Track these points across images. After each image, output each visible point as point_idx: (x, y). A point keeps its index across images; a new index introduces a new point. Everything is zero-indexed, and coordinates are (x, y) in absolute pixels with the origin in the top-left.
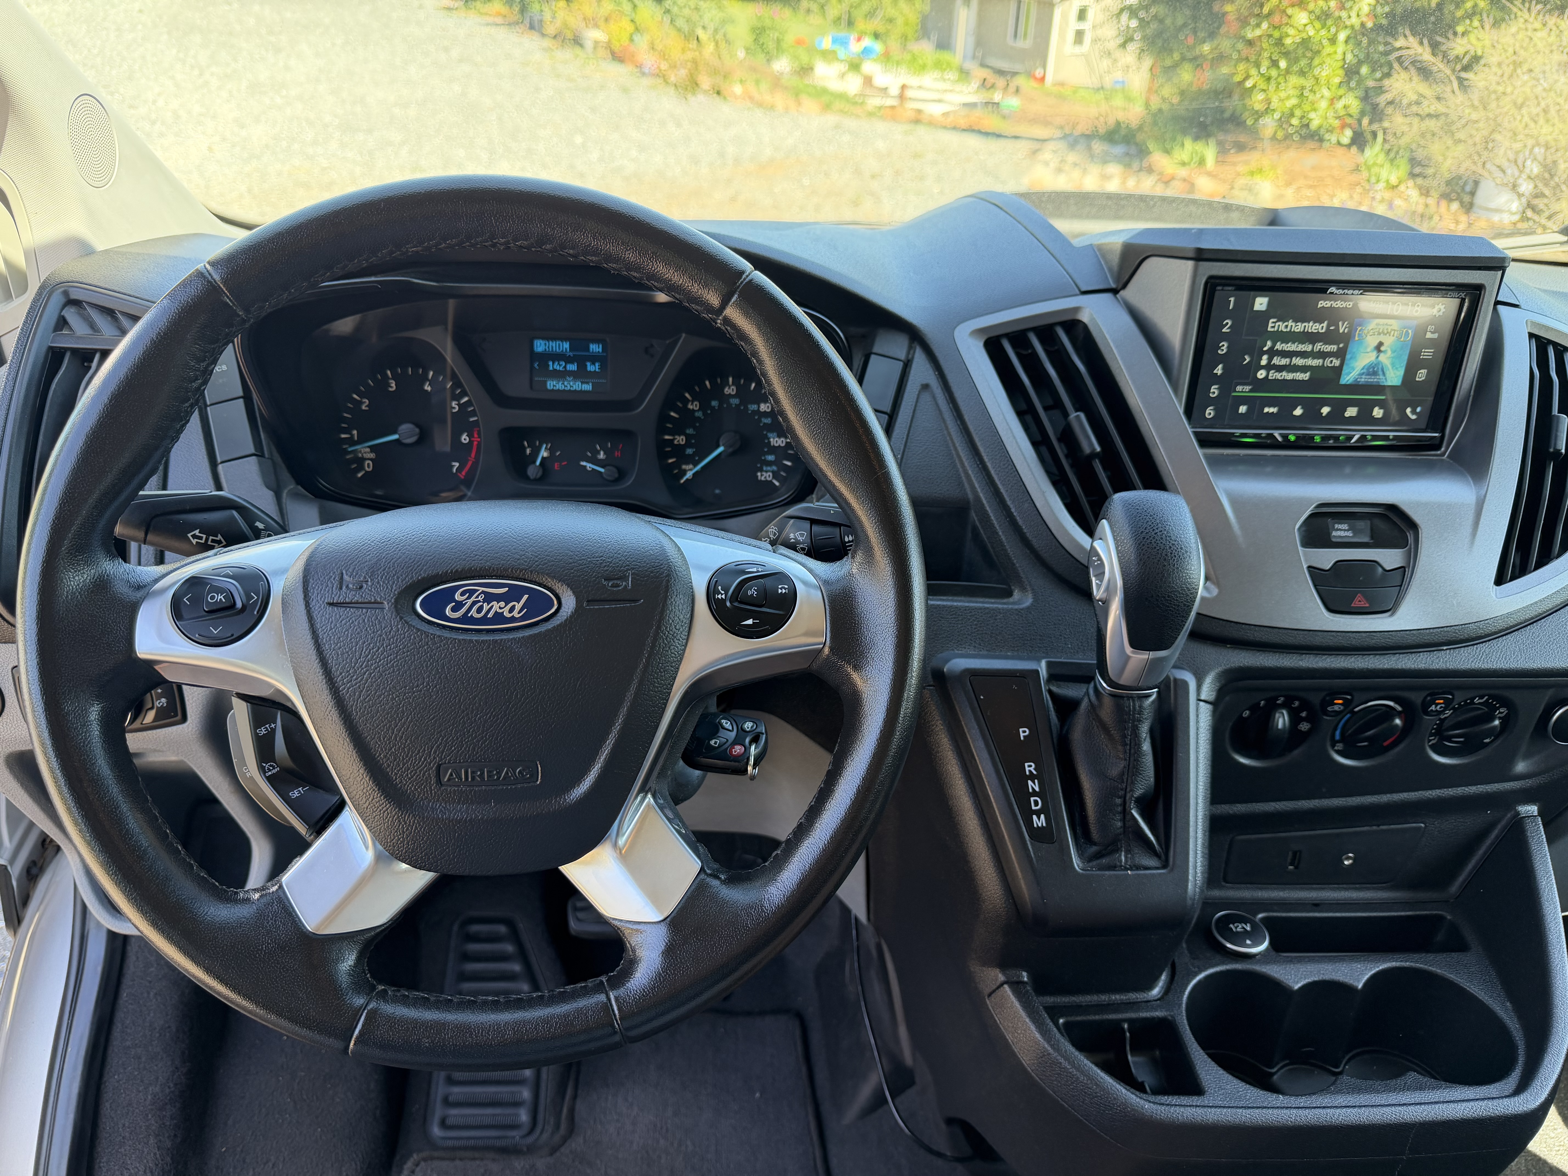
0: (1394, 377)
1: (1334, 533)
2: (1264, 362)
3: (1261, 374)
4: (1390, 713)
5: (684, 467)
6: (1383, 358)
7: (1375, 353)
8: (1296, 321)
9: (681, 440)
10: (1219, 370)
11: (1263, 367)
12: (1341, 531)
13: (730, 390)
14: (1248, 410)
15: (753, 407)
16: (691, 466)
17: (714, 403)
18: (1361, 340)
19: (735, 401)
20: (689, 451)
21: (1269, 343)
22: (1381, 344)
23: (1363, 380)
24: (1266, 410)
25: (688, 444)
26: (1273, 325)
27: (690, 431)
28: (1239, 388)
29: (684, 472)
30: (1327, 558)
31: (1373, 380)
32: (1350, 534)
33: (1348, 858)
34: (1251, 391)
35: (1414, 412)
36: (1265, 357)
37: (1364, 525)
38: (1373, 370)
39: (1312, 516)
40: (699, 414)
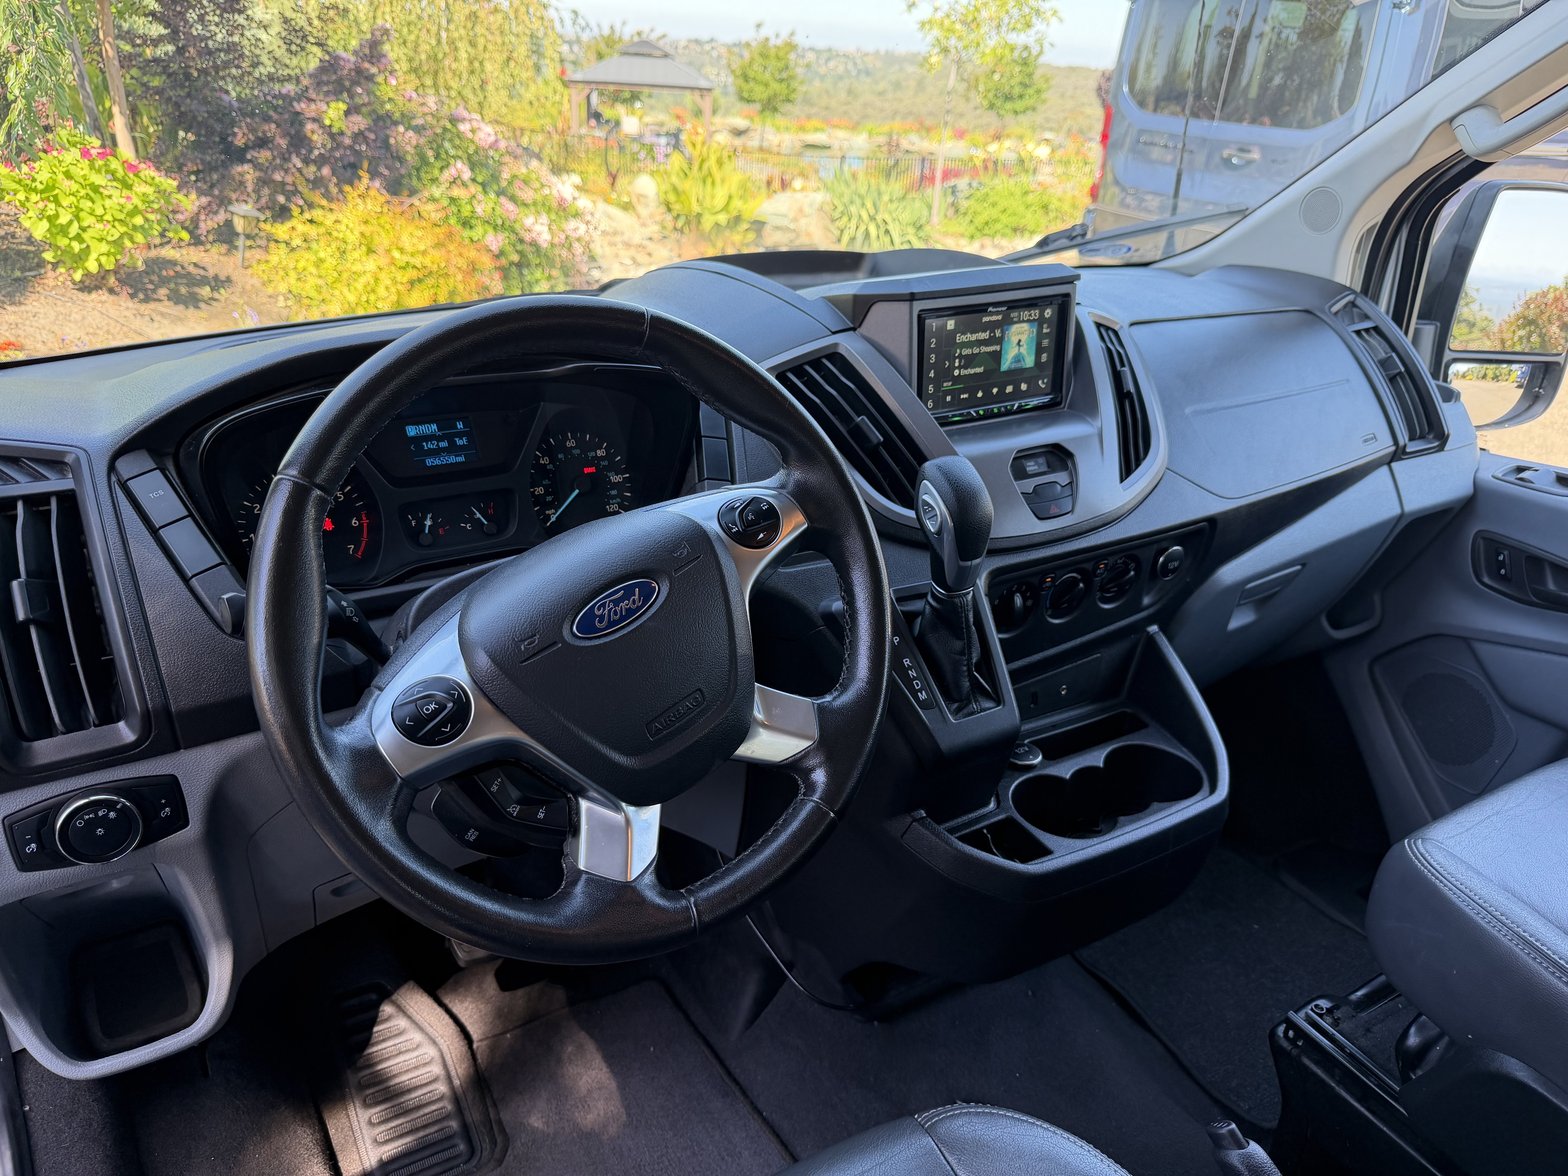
0: (1029, 362)
1: (1028, 469)
2: (957, 364)
3: (956, 373)
4: (1075, 581)
5: (547, 512)
6: (1023, 350)
7: (1017, 348)
8: (972, 333)
9: (540, 490)
10: (932, 374)
11: (957, 368)
12: (1031, 467)
13: (570, 444)
15: (592, 454)
16: (553, 511)
17: (560, 456)
18: (1009, 339)
20: (549, 499)
21: (958, 351)
22: (1020, 341)
23: (1013, 366)
24: (962, 396)
25: (547, 493)
26: (960, 338)
27: (546, 482)
28: (945, 384)
30: (1029, 485)
31: (1018, 365)
32: (1036, 467)
33: (1063, 690)
34: (952, 385)
35: (1043, 383)
36: (957, 361)
37: (1041, 460)
38: (1018, 359)
39: (1015, 459)
40: (550, 467)
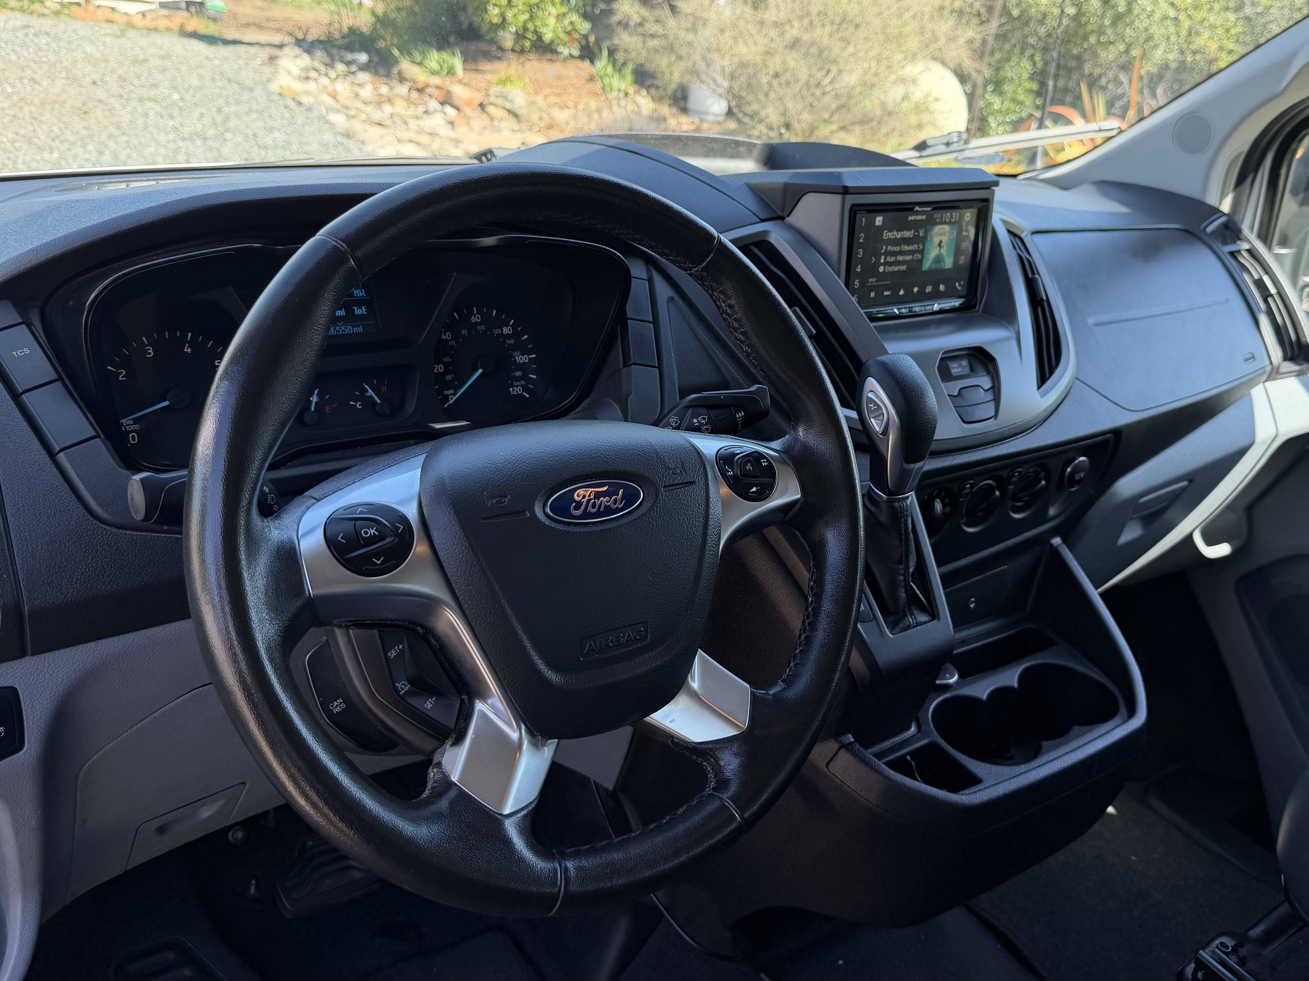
0: (948, 263)
1: (953, 371)
2: (882, 260)
3: (881, 269)
4: (990, 489)
5: (446, 392)
6: (943, 251)
7: (938, 249)
8: (898, 230)
9: (440, 368)
10: (859, 269)
11: (882, 264)
12: (956, 368)
13: (476, 319)
14: (876, 294)
15: (498, 331)
17: (464, 332)
18: (931, 240)
19: (482, 328)
20: (449, 377)
21: (884, 247)
22: (941, 242)
23: (933, 267)
24: (885, 293)
25: (446, 372)
26: (886, 235)
27: (447, 359)
28: (870, 280)
29: (446, 399)
30: (955, 387)
31: (938, 266)
32: (960, 370)
33: (973, 602)
34: (877, 281)
35: (959, 285)
36: (883, 257)
38: (939, 259)
39: (942, 359)
40: (452, 343)
